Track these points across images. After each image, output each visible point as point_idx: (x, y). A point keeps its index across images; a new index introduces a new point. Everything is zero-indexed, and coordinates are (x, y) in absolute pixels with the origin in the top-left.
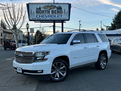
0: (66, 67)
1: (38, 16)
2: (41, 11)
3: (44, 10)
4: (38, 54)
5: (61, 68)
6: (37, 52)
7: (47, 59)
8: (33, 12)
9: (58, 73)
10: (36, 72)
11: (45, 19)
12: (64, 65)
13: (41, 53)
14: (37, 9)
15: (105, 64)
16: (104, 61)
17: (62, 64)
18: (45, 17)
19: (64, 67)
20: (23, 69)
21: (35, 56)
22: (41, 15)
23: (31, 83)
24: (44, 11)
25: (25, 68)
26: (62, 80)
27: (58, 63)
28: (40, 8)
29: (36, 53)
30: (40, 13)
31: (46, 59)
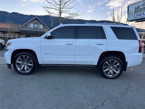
1: (136, 16)
2: (139, 9)
3: (143, 7)
7: (8, 50)
8: (131, 13)
11: (142, 17)
14: (136, 8)
18: (143, 15)
22: (138, 14)
24: (142, 9)
28: (138, 7)
30: (138, 12)
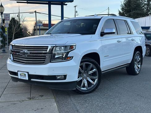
0: (97, 70)
4: (57, 49)
5: (91, 72)
6: (56, 46)
7: (73, 57)
9: (85, 80)
10: (54, 77)
12: (94, 67)
13: (63, 48)
15: (139, 66)
16: (138, 62)
17: (91, 65)
19: (95, 70)
20: (29, 74)
21: (52, 53)
23: (42, 96)
25: (35, 73)
26: (92, 91)
27: (85, 64)
29: (54, 48)
31: (71, 57)
